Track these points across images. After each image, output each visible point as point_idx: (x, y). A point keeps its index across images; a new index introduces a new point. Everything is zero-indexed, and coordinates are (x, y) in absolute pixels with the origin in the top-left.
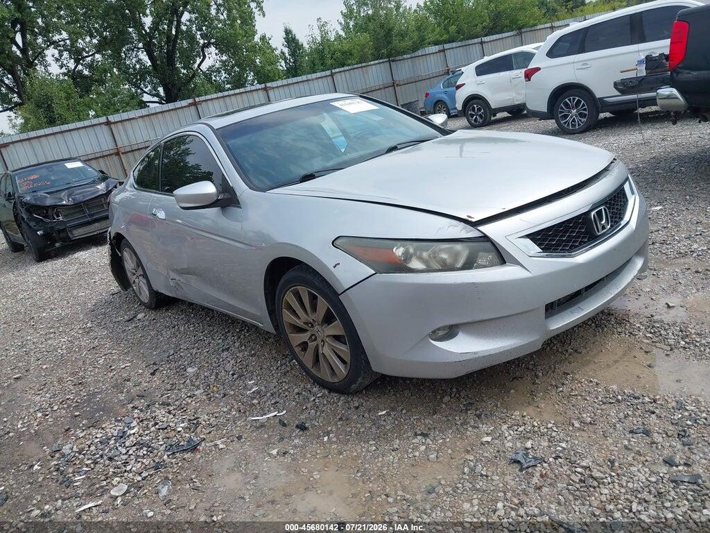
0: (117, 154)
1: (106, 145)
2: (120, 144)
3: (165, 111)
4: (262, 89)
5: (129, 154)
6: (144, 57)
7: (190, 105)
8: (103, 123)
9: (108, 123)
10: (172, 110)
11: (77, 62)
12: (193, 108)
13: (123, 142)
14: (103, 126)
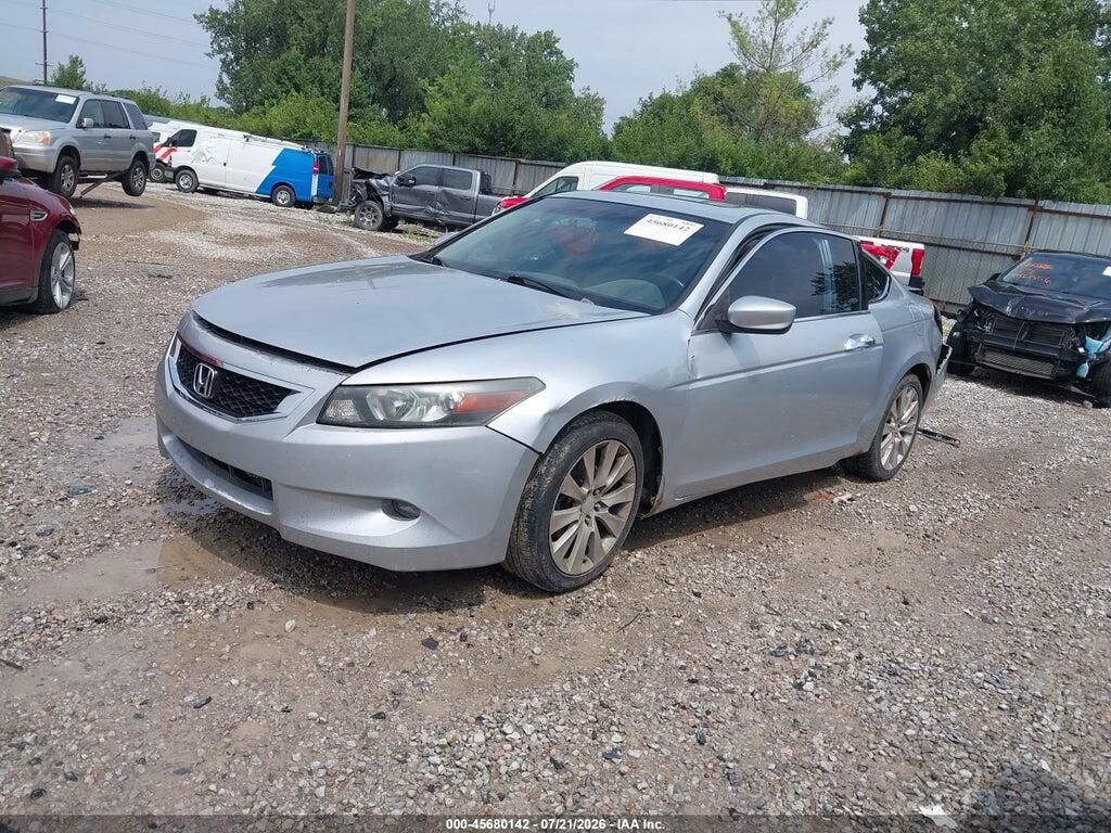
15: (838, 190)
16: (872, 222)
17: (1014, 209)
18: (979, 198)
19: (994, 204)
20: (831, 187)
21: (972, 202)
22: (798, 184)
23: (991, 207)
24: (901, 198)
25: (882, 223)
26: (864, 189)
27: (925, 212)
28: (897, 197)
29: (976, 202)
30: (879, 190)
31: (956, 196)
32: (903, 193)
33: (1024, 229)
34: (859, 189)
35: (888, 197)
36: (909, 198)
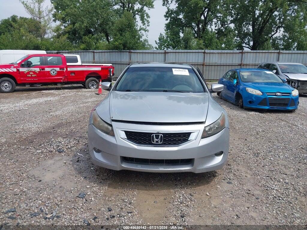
0: (203, 65)
1: (201, 61)
2: (205, 62)
3: (228, 53)
4: (277, 52)
5: (208, 66)
6: (251, 27)
7: (240, 53)
8: (203, 52)
9: (204, 53)
10: (231, 53)
11: (222, 26)
12: (241, 54)
13: (207, 61)
14: (202, 53)
15: (79, 52)
16: (91, 59)
17: (125, 53)
18: (117, 51)
19: (121, 52)
20: (77, 51)
21: (115, 52)
22: (67, 51)
23: (120, 53)
24: (98, 52)
25: (94, 59)
26: (87, 51)
27: (105, 55)
28: (97, 52)
29: (116, 52)
30: (91, 51)
31: (111, 51)
32: (98, 51)
33: (129, 57)
34: (85, 51)
35: (94, 52)
36: (99, 52)
